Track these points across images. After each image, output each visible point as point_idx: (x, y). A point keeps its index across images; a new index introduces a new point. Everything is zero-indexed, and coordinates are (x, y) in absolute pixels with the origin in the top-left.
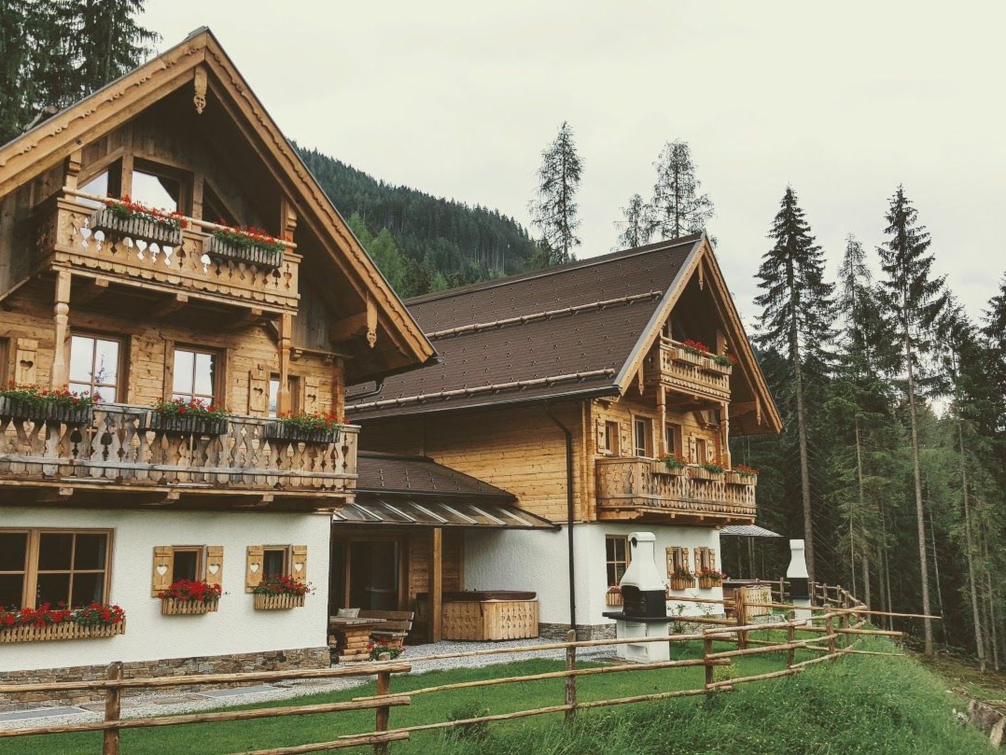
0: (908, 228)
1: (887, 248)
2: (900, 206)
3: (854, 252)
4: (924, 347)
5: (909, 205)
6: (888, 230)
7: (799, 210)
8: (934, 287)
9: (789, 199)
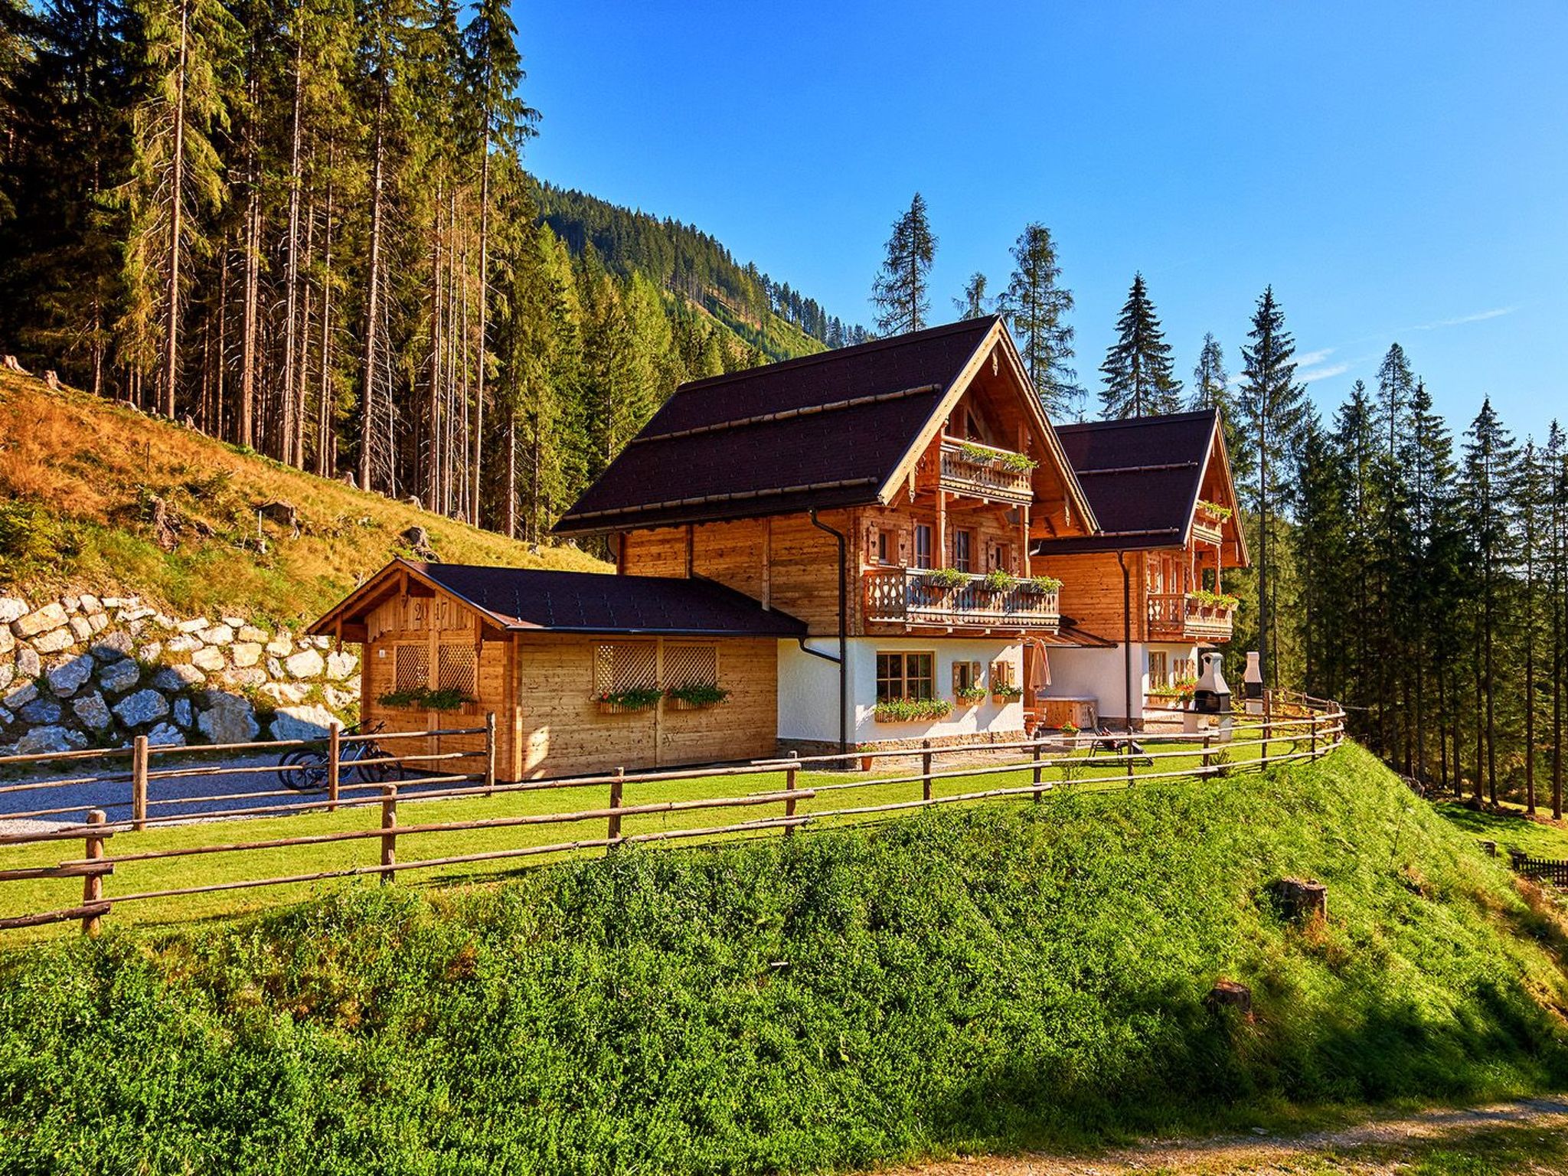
0: (1274, 334)
1: (1251, 353)
2: (1267, 310)
3: (1211, 354)
4: (1277, 454)
5: (1277, 310)
6: (1253, 334)
7: (1148, 303)
8: (1294, 396)
9: (1138, 290)
